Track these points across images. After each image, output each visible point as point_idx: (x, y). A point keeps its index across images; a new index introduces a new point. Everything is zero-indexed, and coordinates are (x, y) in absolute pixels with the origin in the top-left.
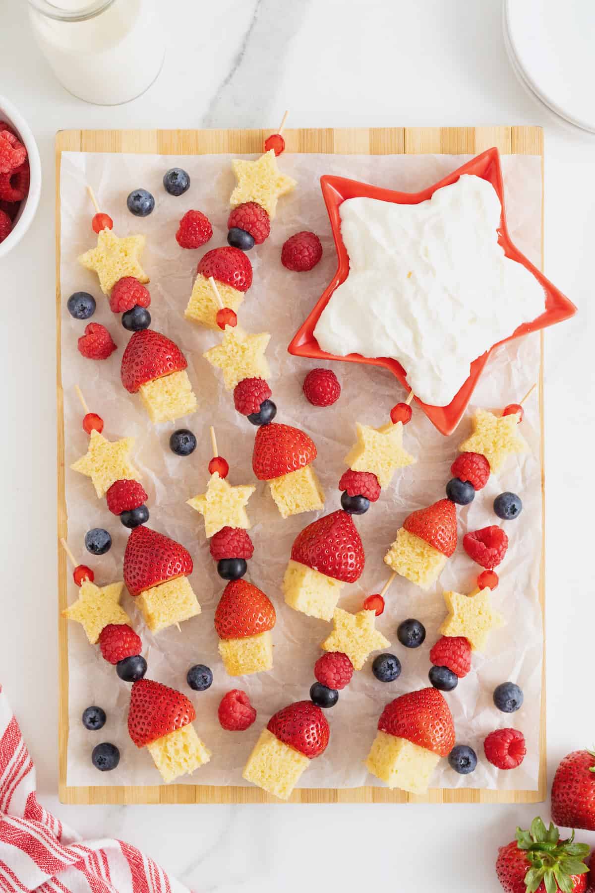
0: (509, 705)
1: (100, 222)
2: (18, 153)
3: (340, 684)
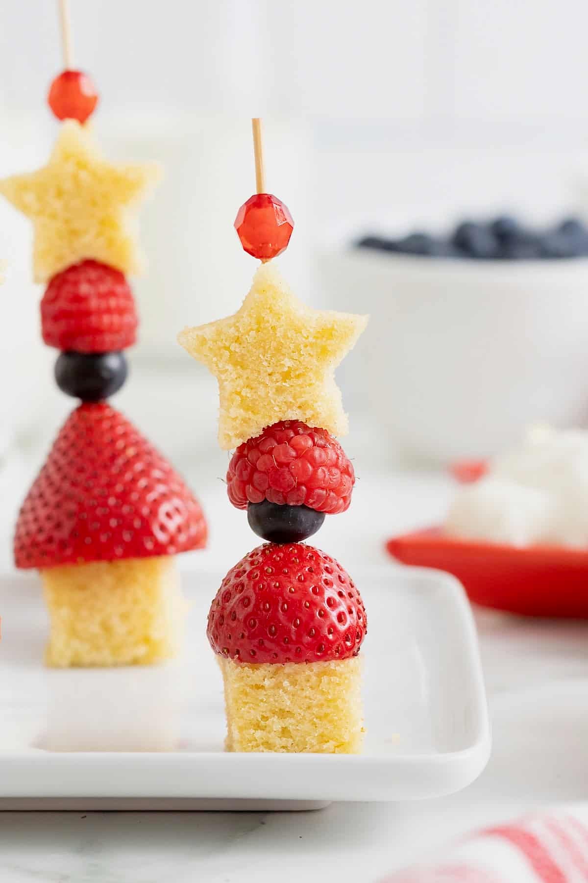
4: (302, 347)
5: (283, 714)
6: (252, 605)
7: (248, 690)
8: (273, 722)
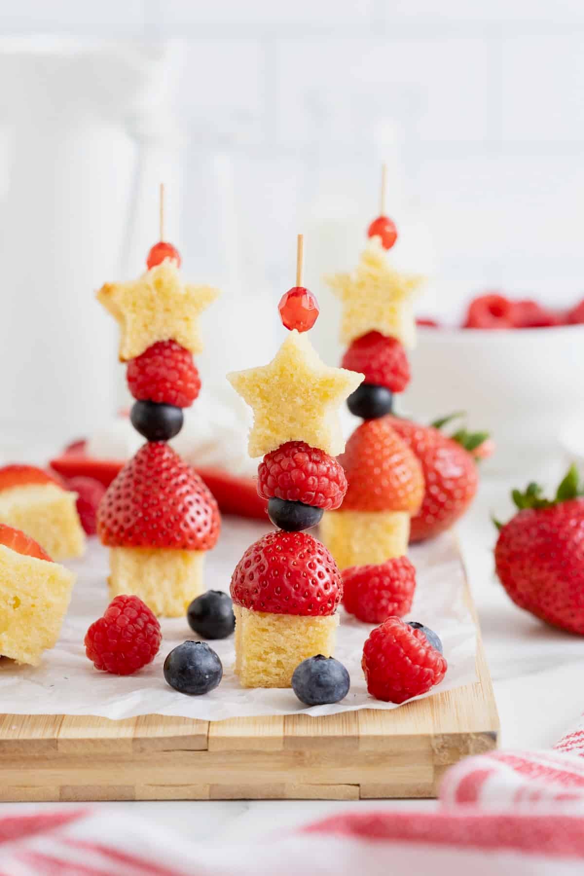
4: (310, 390)
5: (279, 650)
6: (266, 570)
7: (257, 631)
8: (272, 657)
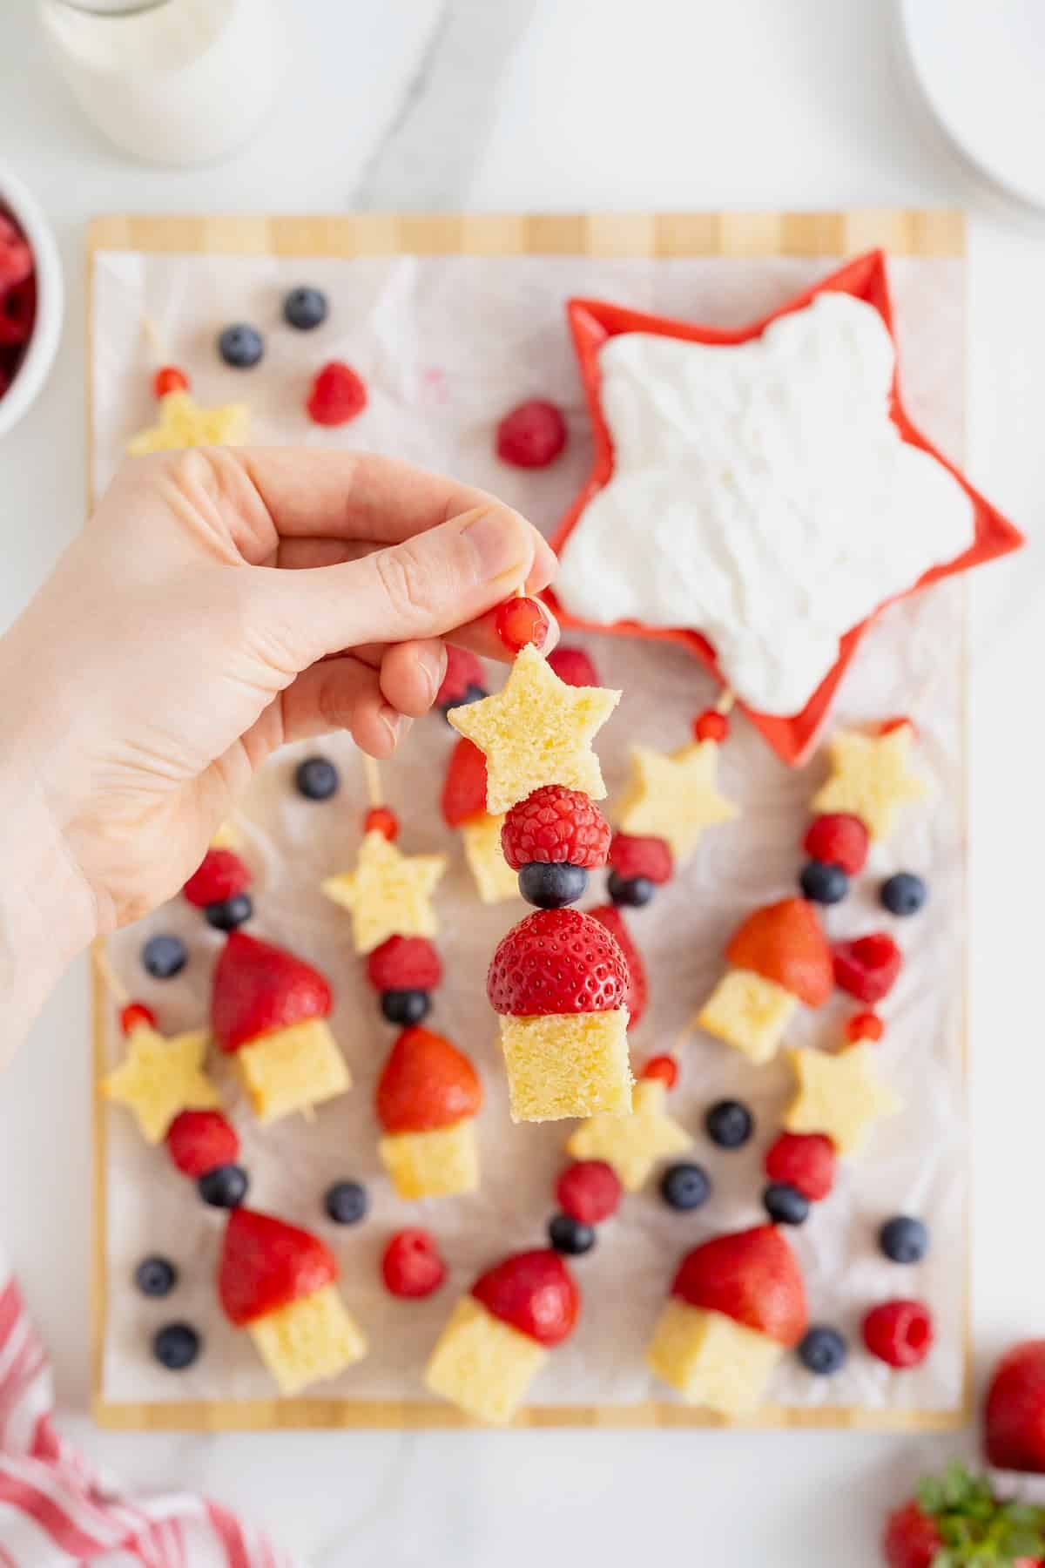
0: (903, 1252)
1: (165, 382)
2: (18, 258)
3: (600, 1214)
